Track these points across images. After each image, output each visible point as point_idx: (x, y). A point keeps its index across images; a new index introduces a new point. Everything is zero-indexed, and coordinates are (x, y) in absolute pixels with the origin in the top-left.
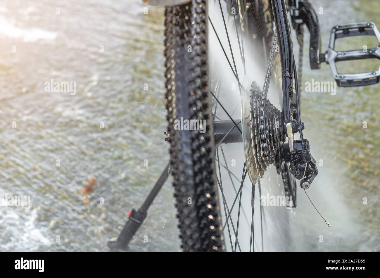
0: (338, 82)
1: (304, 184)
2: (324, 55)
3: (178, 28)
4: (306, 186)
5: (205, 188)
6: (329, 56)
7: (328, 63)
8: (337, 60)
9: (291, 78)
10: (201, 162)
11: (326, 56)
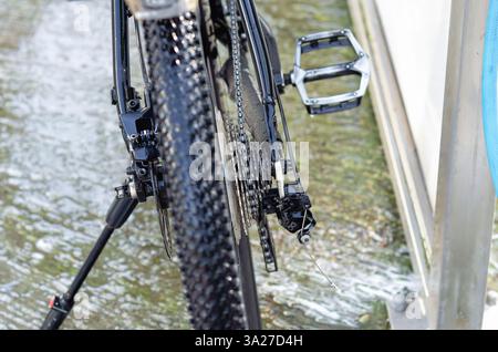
0: (308, 108)
1: (303, 238)
2: (289, 76)
3: (165, 40)
4: (307, 240)
5: (222, 256)
6: (296, 77)
7: (294, 85)
8: (306, 80)
9: (273, 104)
10: (214, 223)
11: (292, 76)
